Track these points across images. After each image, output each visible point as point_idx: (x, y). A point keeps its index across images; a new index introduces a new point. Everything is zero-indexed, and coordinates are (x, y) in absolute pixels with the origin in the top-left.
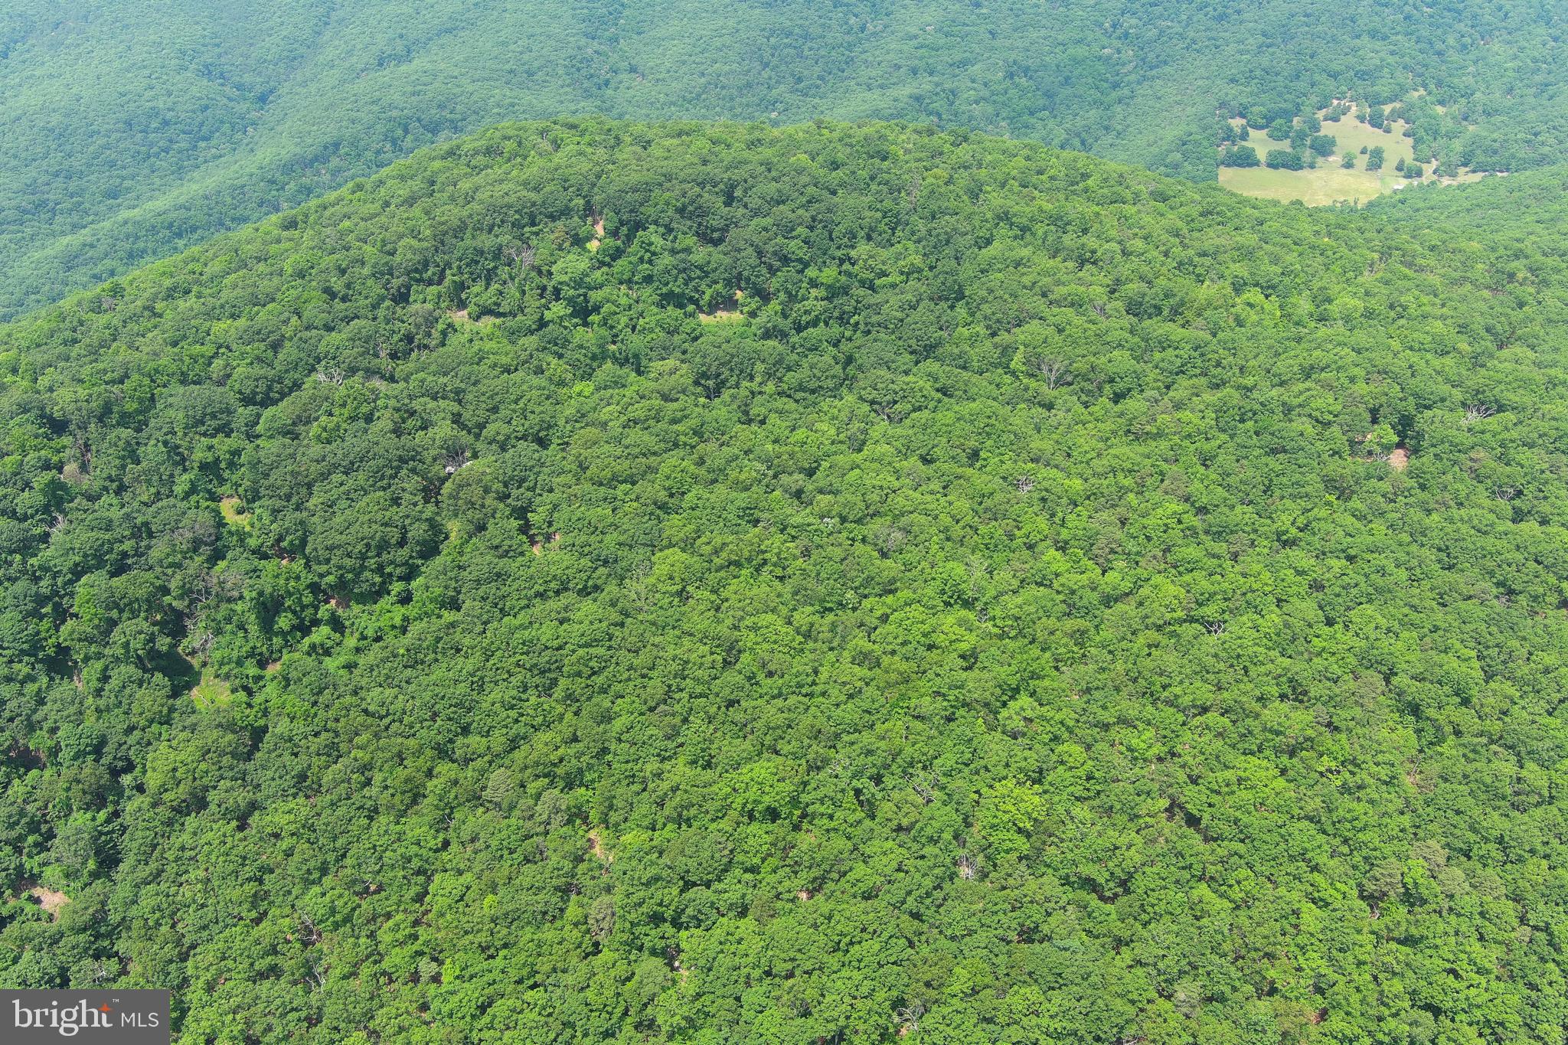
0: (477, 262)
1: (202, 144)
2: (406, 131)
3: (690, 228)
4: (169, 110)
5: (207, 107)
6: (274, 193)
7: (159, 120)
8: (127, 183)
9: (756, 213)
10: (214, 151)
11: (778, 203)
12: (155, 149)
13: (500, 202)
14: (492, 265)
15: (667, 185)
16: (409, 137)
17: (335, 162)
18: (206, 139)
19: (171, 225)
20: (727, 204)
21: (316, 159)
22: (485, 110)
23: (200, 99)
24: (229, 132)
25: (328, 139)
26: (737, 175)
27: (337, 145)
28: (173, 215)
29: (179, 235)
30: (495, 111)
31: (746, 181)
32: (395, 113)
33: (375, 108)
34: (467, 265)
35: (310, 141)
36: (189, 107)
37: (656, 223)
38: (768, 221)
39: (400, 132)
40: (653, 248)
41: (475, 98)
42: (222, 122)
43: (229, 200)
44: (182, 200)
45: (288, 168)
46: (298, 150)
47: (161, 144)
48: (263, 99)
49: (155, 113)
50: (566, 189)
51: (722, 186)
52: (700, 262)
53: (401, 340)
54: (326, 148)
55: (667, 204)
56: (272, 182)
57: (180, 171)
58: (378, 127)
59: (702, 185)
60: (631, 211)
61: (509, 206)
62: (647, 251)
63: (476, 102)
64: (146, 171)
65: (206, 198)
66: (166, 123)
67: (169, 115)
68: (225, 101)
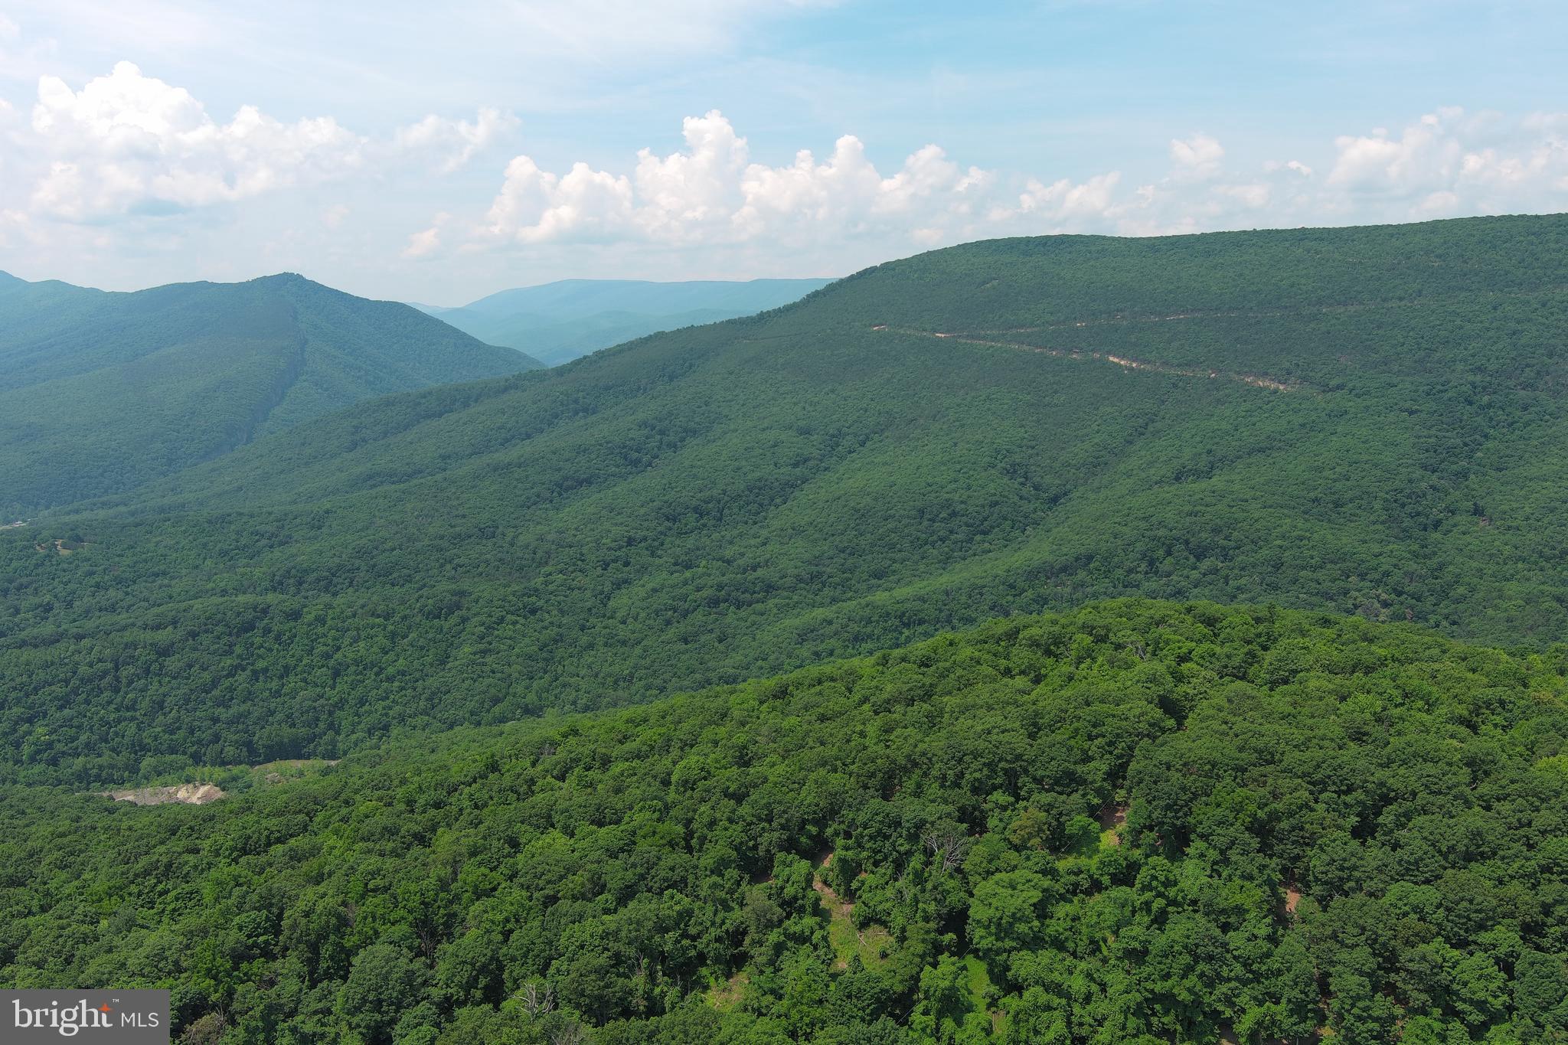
0: (887, 837)
1: (978, 538)
2: (1169, 553)
3: (1262, 868)
4: (962, 502)
5: (996, 503)
6: (1010, 598)
7: (949, 511)
8: (896, 566)
9: (1410, 871)
10: (986, 545)
11: (1469, 857)
12: (935, 538)
13: (969, 745)
14: (906, 847)
15: (1255, 772)
16: (1170, 560)
17: (1082, 575)
18: (985, 533)
19: (903, 614)
20: (1363, 832)
21: (1064, 569)
22: (1266, 541)
23: (995, 495)
24: (1008, 529)
25: (1082, 550)
26: (1397, 779)
27: (1090, 558)
28: (908, 605)
29: (907, 625)
30: (1278, 542)
31: (1414, 794)
32: (1162, 532)
33: (1143, 525)
34: (871, 837)
35: (1065, 550)
36: (981, 501)
37: (1204, 837)
38: (1427, 895)
39: (1161, 552)
40: (1172, 892)
41: (1258, 526)
42: (1005, 519)
43: (963, 599)
44: (923, 592)
45: (1033, 575)
46: (1050, 558)
47: (941, 533)
48: (1055, 500)
49: (948, 503)
50: (1091, 738)
51: (1359, 795)
52: (1247, 950)
53: (718, 940)
54: (1077, 559)
55: (1238, 809)
56: (1012, 586)
57: (946, 561)
58: (1138, 544)
59: (1322, 785)
60: (1168, 807)
61: (976, 755)
62: (1160, 895)
63: (1258, 530)
64: (916, 557)
65: (947, 593)
66: (954, 514)
67: (959, 507)
68: (1016, 498)
